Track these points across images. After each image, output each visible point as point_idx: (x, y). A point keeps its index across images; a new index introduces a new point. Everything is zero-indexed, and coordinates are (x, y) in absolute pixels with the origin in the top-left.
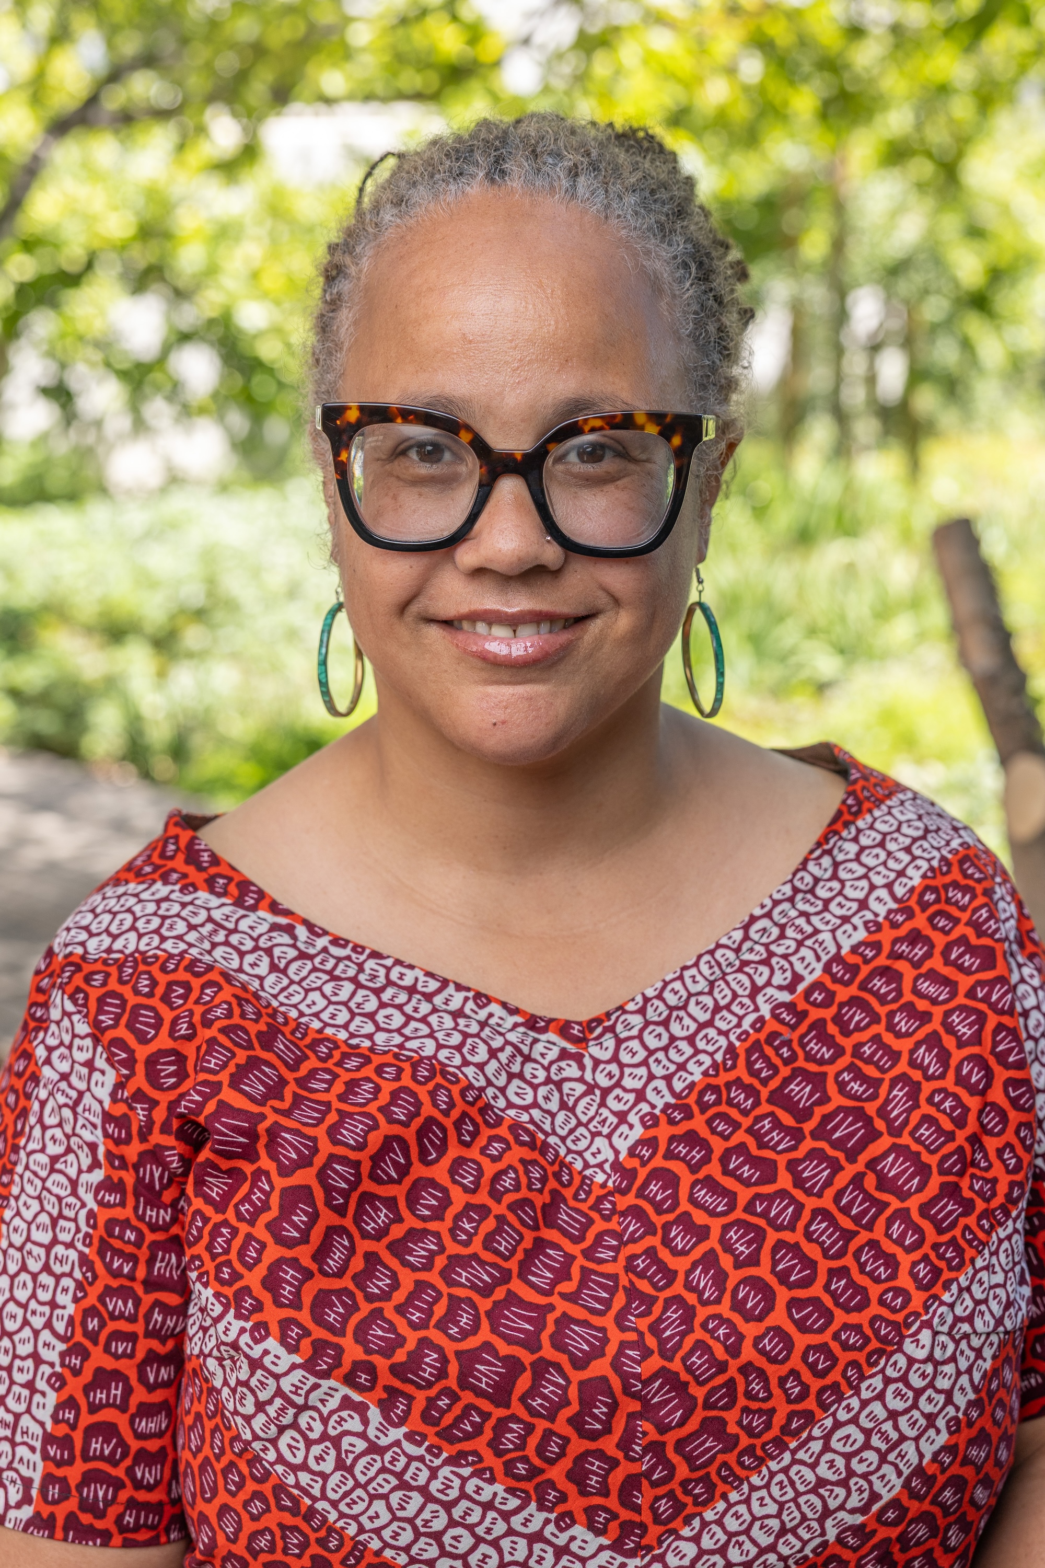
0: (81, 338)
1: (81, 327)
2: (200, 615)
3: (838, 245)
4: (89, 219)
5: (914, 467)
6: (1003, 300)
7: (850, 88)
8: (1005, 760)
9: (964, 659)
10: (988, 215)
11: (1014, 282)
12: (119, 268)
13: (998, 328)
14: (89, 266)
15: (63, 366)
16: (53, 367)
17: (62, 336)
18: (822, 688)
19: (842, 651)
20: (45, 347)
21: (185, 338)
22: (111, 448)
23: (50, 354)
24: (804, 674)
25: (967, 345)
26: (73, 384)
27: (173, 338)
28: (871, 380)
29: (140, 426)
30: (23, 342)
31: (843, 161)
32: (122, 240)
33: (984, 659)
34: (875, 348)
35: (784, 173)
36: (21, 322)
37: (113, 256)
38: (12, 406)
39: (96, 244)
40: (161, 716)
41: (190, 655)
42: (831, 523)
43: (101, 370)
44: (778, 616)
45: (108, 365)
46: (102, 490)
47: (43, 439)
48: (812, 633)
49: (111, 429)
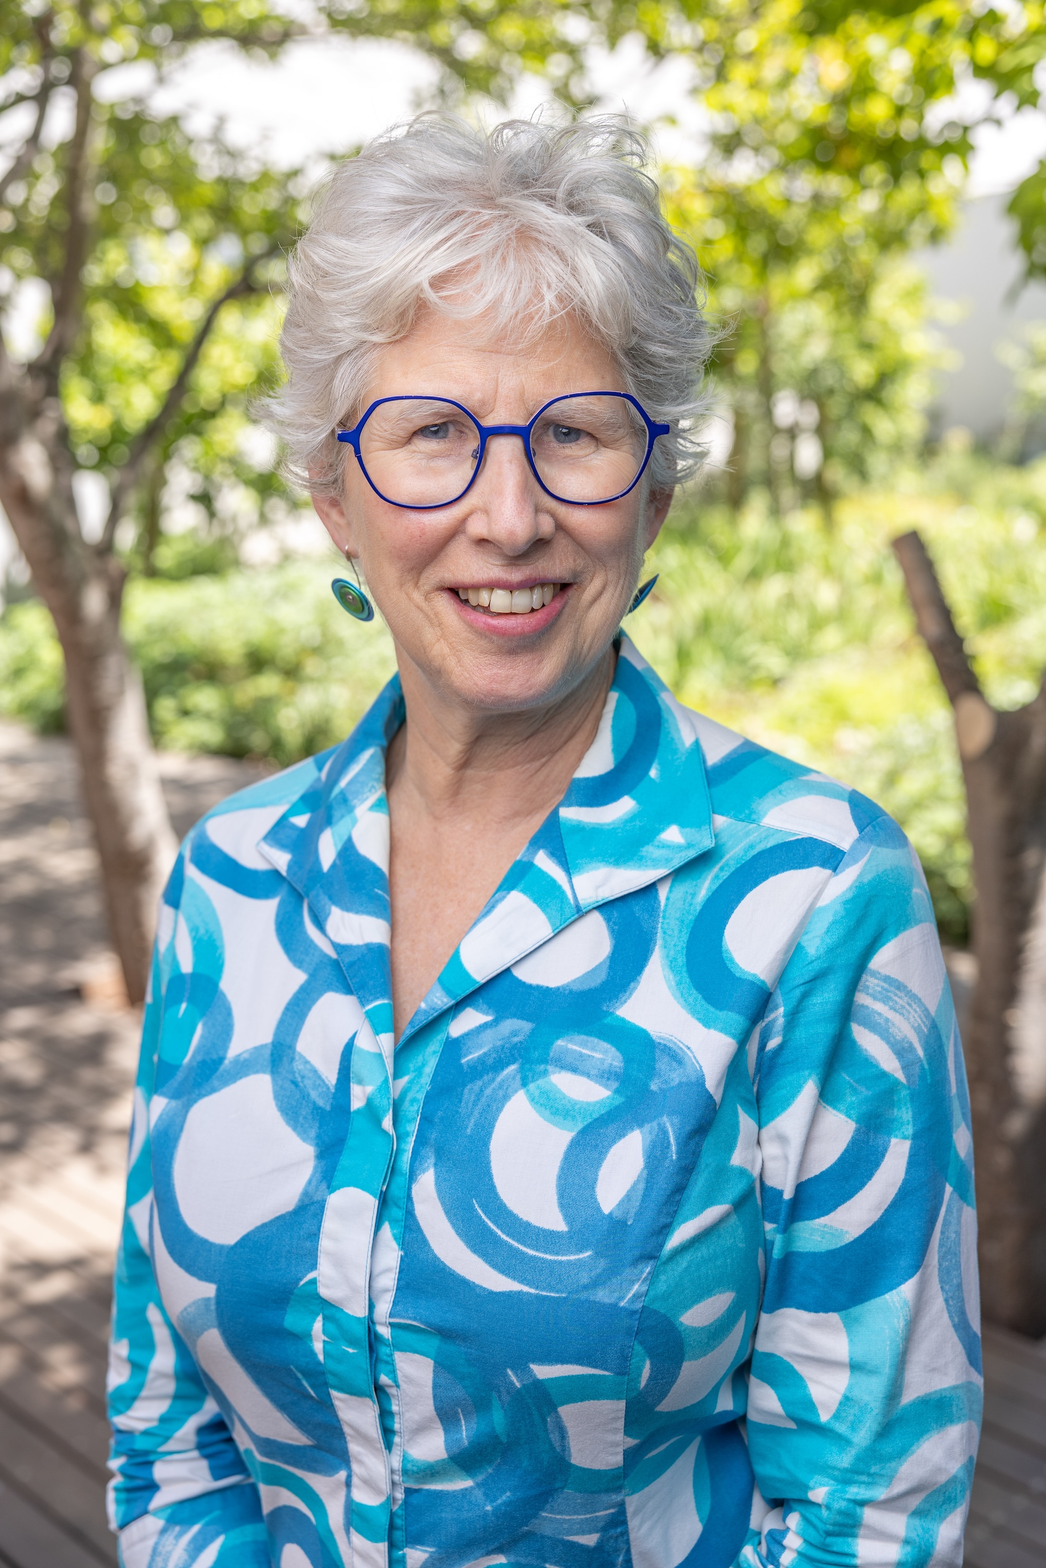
0: (218, 457)
1: (218, 449)
2: (317, 651)
3: (764, 361)
5: (829, 521)
6: (888, 393)
11: (895, 381)
12: (241, 406)
13: (888, 415)
15: (207, 479)
16: (199, 478)
17: (205, 456)
18: (776, 682)
19: (787, 653)
20: (192, 465)
22: (243, 537)
23: (196, 468)
24: (762, 673)
25: (866, 431)
26: (212, 493)
28: (791, 460)
29: (264, 520)
30: (174, 461)
32: (246, 385)
33: (935, 629)
34: (793, 434)
36: (173, 448)
38: (167, 509)
40: (294, 725)
41: (311, 680)
42: (772, 563)
43: (233, 479)
44: (738, 631)
45: (237, 474)
46: (237, 563)
47: (194, 532)
48: (764, 639)
49: (243, 523)
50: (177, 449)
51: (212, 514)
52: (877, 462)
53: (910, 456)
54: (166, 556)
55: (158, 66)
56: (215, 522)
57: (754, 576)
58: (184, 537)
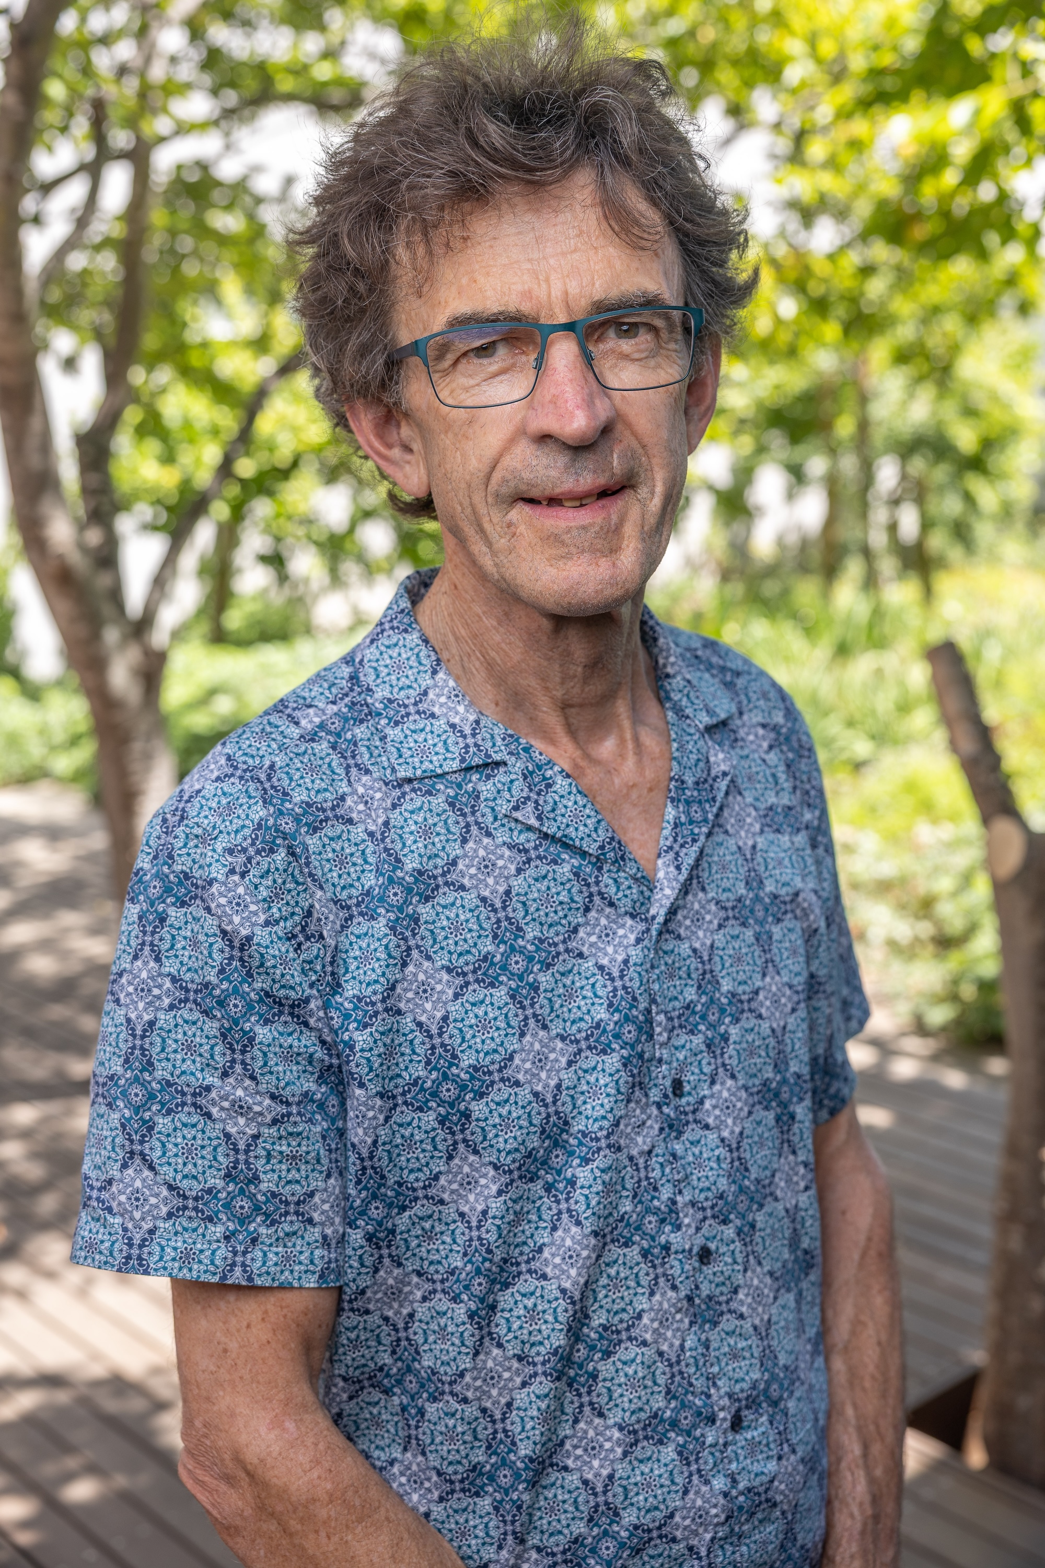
0: (289, 518)
1: (290, 509)
3: (863, 426)
4: (295, 430)
5: (928, 592)
6: (995, 461)
7: (866, 311)
8: (986, 820)
9: (953, 746)
10: (980, 400)
11: (1003, 448)
12: (317, 465)
13: (991, 482)
14: (295, 464)
15: (278, 539)
16: (271, 540)
17: (278, 516)
18: (858, 767)
19: (873, 737)
20: (264, 526)
21: (367, 514)
22: (316, 597)
23: (267, 530)
24: (845, 756)
25: (969, 499)
26: (285, 554)
27: (359, 514)
28: (893, 528)
29: (337, 581)
30: (247, 522)
31: (865, 362)
32: (320, 444)
33: (969, 746)
34: (895, 502)
35: (819, 373)
36: (246, 508)
37: (312, 457)
38: (239, 571)
39: (301, 448)
42: (863, 638)
45: (310, 538)
46: (308, 630)
47: (264, 592)
48: (850, 723)
49: (315, 586)
50: (250, 511)
51: (283, 577)
52: (984, 531)
53: (1020, 526)
54: (234, 619)
55: (227, 134)
56: (287, 585)
57: (843, 651)
58: (254, 599)
